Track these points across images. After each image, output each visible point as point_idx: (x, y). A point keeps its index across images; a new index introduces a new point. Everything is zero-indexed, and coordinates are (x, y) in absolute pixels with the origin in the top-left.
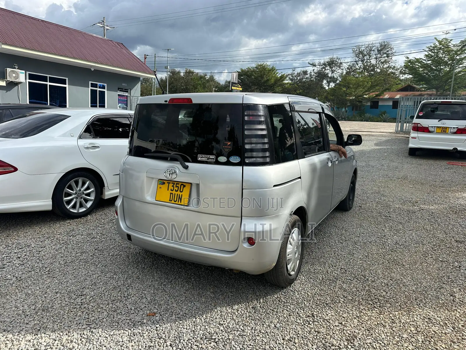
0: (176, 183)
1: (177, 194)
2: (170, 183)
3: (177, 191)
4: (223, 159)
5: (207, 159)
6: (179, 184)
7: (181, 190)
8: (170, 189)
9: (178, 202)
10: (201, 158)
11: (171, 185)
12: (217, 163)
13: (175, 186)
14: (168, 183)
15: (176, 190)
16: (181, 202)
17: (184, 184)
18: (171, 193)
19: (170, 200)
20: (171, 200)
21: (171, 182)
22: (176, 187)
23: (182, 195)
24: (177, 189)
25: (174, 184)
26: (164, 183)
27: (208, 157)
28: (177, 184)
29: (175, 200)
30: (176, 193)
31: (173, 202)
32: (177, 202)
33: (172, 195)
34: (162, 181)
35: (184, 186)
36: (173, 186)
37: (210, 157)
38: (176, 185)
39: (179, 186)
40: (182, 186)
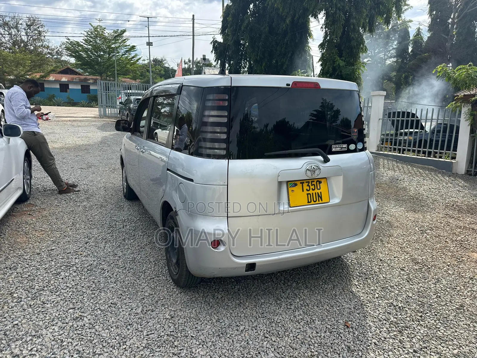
0: (310, 181)
1: (316, 193)
2: (304, 183)
3: (314, 190)
4: (352, 147)
5: (340, 149)
6: (314, 181)
7: (318, 188)
8: (305, 189)
9: (319, 201)
10: (335, 148)
11: (305, 185)
12: (349, 151)
13: (310, 184)
14: (301, 183)
15: (312, 189)
16: (322, 201)
17: (319, 180)
18: (308, 194)
19: (308, 202)
20: (310, 201)
21: (305, 181)
22: (312, 185)
23: (321, 192)
24: (313, 187)
25: (309, 182)
26: (296, 185)
27: (341, 146)
28: (312, 182)
29: (315, 200)
30: (314, 192)
31: (313, 202)
32: (317, 202)
33: (309, 195)
34: (294, 182)
35: (320, 182)
36: (308, 185)
37: (343, 146)
38: (312, 184)
39: (315, 183)
40: (318, 183)
